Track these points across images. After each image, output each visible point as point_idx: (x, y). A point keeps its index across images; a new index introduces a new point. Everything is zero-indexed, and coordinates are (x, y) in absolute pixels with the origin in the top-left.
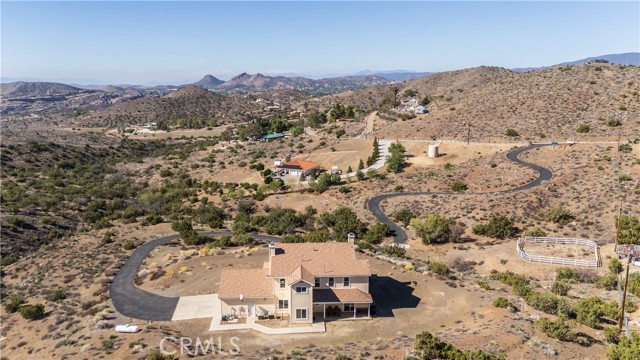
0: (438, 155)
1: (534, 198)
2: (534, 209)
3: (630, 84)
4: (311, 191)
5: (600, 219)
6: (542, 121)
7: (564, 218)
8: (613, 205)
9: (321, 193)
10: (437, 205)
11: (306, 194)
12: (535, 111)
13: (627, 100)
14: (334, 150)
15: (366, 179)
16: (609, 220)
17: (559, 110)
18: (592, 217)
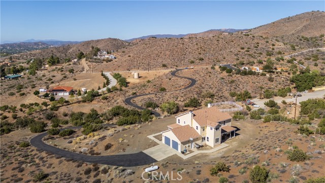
0: (139, 77)
1: (197, 90)
2: (199, 94)
3: (197, 44)
4: (84, 101)
5: (223, 94)
6: (173, 60)
7: (212, 96)
8: (225, 88)
9: (91, 102)
10: (160, 98)
11: (82, 104)
12: (167, 56)
13: (199, 50)
14: (75, 80)
15: (112, 92)
16: (227, 94)
17: (176, 55)
18: (221, 94)
